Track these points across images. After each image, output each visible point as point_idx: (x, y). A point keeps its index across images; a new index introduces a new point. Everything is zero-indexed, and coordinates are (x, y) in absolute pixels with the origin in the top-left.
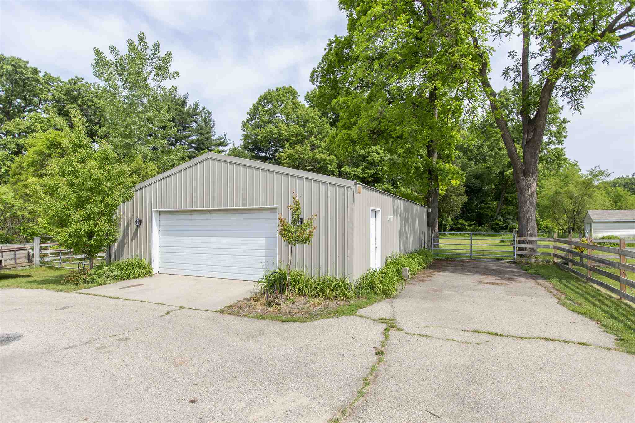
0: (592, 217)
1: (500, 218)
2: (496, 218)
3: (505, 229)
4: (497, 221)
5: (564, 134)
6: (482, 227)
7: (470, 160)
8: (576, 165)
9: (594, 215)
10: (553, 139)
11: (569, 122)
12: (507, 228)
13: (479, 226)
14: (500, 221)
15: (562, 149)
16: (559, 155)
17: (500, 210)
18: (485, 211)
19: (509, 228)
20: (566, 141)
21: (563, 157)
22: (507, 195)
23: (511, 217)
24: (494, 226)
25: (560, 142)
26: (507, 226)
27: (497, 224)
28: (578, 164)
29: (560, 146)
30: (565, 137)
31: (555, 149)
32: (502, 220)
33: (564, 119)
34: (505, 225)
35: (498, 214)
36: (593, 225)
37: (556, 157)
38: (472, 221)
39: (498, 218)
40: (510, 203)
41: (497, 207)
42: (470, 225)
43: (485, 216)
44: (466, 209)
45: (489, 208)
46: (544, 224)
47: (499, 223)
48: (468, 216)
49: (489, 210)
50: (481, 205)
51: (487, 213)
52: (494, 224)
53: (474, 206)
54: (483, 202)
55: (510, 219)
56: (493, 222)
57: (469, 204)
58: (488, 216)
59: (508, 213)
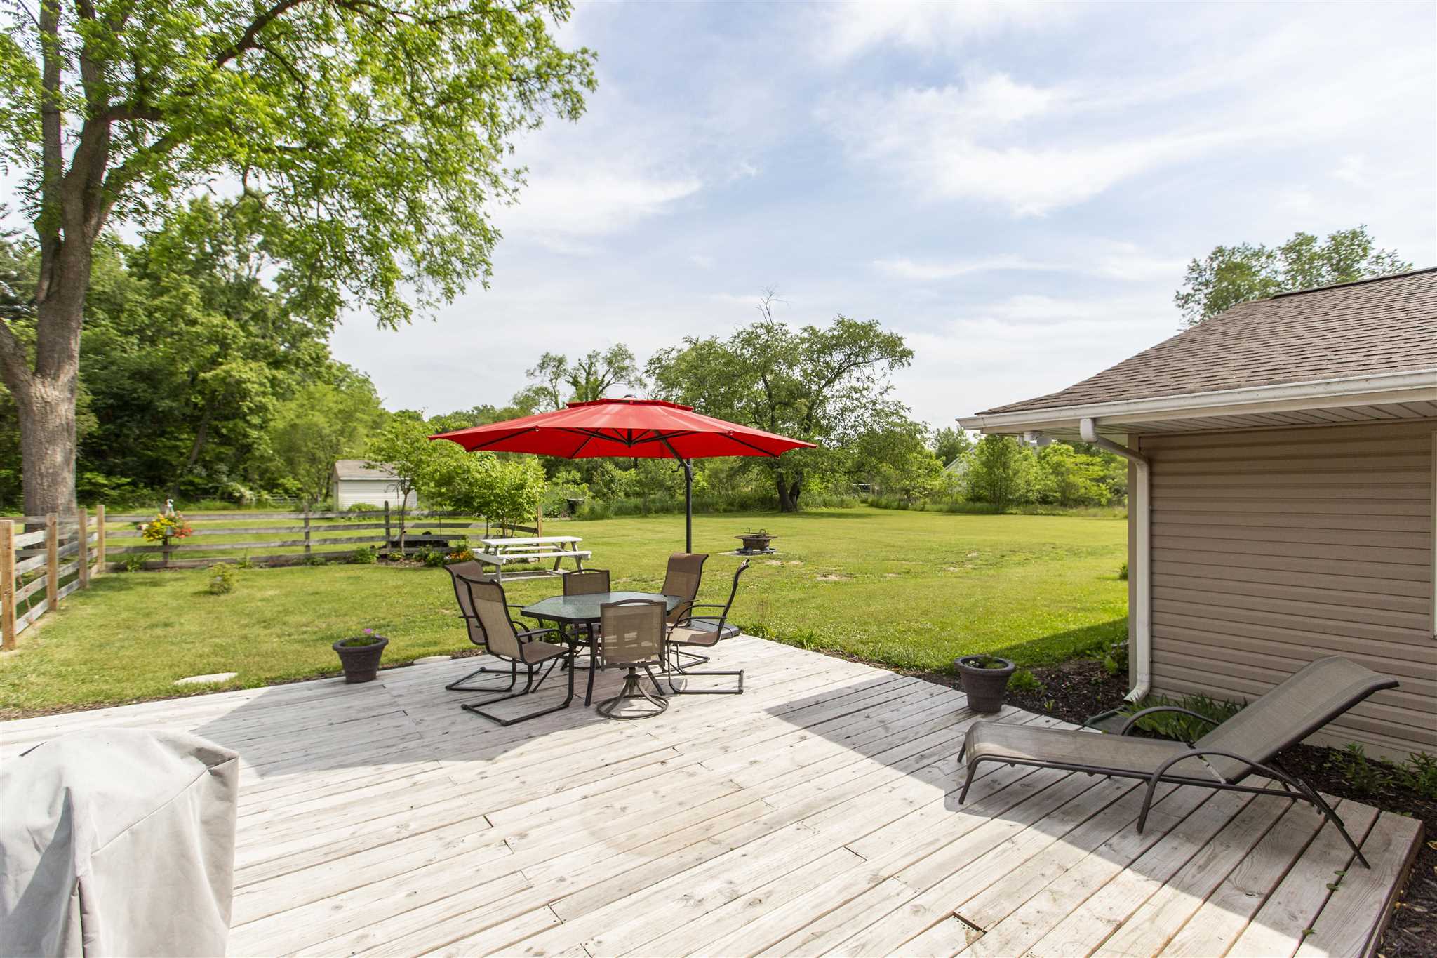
0: (340, 472)
1: (199, 470)
2: (191, 471)
3: (210, 494)
4: (190, 477)
6: (153, 490)
7: (127, 333)
8: (366, 381)
12: (213, 493)
13: (145, 487)
14: (199, 476)
15: (325, 347)
16: (318, 357)
17: (200, 452)
18: (164, 454)
19: (219, 492)
20: (332, 334)
21: (326, 362)
22: (216, 422)
23: (224, 468)
24: (182, 488)
25: (323, 334)
26: (216, 488)
27: (191, 483)
28: (370, 380)
29: (322, 341)
31: (315, 345)
32: (204, 474)
34: (210, 485)
35: (196, 462)
36: (340, 484)
37: (312, 358)
38: (124, 475)
39: (195, 471)
40: (225, 440)
41: (194, 446)
42: (118, 486)
43: (167, 466)
44: (110, 447)
45: (176, 447)
46: (289, 482)
47: (197, 480)
48: (116, 465)
49: (175, 454)
50: (155, 441)
51: (169, 458)
52: (184, 483)
53: (131, 440)
54: (163, 434)
55: (223, 473)
56: (182, 479)
57: (117, 436)
58: (171, 465)
59: (220, 459)
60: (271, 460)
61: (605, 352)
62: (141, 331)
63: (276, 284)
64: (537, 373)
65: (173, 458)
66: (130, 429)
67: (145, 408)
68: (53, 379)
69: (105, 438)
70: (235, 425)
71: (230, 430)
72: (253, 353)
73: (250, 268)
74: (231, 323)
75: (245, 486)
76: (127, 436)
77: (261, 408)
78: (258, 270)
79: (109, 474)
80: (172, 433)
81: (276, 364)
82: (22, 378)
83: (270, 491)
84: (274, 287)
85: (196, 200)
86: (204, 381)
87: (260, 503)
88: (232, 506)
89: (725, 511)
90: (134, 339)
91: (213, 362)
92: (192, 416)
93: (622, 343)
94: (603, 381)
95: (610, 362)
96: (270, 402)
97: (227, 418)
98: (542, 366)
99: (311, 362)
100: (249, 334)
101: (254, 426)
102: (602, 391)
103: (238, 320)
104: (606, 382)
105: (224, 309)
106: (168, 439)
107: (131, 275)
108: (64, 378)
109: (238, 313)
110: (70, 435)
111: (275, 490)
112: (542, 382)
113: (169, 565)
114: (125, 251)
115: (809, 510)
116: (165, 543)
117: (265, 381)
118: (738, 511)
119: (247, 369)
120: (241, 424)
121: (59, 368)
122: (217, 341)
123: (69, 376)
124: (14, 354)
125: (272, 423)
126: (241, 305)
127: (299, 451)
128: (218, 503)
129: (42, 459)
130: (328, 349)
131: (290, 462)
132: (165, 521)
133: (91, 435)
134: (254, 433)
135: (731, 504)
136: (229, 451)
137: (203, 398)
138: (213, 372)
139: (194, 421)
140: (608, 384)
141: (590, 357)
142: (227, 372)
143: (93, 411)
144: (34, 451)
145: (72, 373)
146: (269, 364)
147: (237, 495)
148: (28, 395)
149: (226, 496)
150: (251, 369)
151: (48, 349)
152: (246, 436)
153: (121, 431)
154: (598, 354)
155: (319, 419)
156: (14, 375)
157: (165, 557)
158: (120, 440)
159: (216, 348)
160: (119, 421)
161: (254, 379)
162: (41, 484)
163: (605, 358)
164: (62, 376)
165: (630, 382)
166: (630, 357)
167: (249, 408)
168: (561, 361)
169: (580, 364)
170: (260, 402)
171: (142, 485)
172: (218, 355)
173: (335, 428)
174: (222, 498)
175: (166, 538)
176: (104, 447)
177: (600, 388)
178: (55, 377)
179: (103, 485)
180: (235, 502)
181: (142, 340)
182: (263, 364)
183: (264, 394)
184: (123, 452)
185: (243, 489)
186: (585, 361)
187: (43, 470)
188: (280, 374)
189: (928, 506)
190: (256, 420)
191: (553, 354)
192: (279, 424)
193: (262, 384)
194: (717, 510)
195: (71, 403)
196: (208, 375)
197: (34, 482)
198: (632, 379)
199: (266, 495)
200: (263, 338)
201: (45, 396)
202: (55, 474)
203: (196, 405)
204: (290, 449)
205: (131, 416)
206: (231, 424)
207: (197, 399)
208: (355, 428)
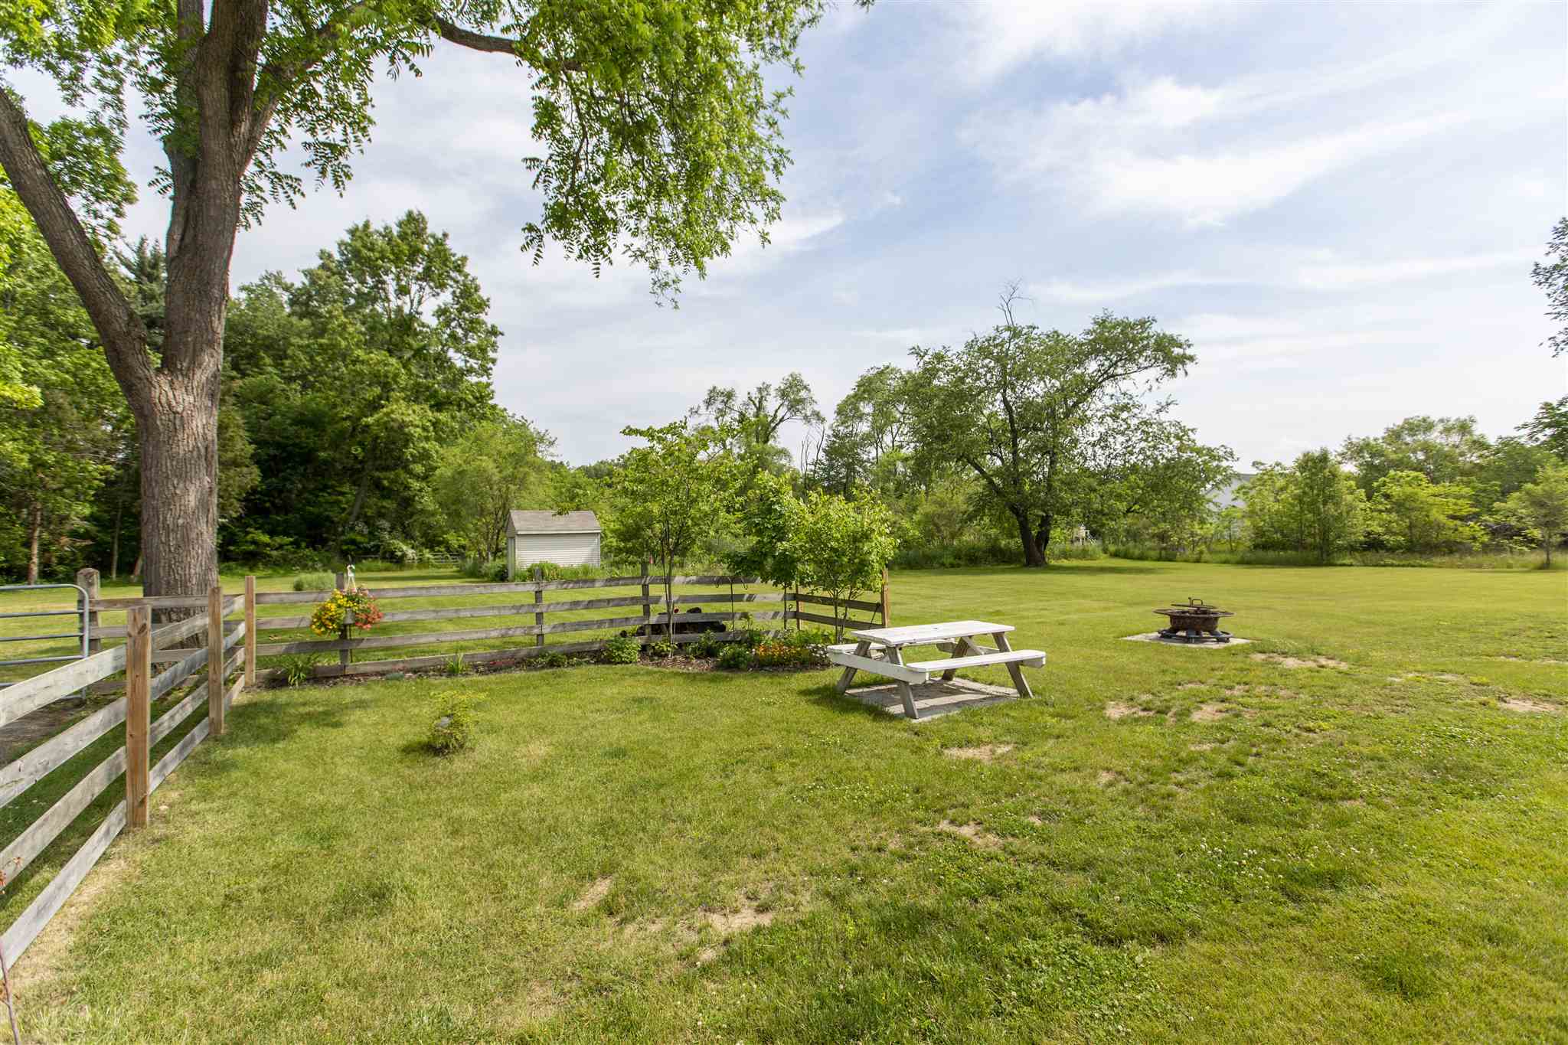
0: (517, 525)
1: (360, 526)
2: (352, 529)
3: (373, 553)
4: (352, 536)
5: (491, 354)
6: (315, 550)
7: (290, 380)
9: (520, 520)
10: (472, 362)
11: (502, 334)
12: (377, 551)
13: (307, 547)
14: (361, 533)
15: (489, 385)
16: (482, 397)
17: (362, 507)
18: (325, 510)
19: (381, 551)
20: (496, 370)
21: (490, 402)
22: (377, 474)
23: (386, 525)
24: (345, 547)
25: (486, 371)
26: (378, 547)
27: (353, 542)
29: (484, 379)
30: (494, 361)
31: (477, 384)
32: (366, 531)
33: (493, 326)
34: (372, 543)
35: (358, 518)
36: (517, 539)
37: (476, 399)
38: (288, 535)
39: (357, 528)
40: (386, 493)
41: (355, 500)
42: (281, 547)
43: (328, 524)
44: (273, 503)
45: (338, 502)
46: (453, 539)
47: (359, 538)
48: (278, 523)
49: (336, 509)
50: (318, 496)
51: (331, 514)
52: (346, 542)
53: (293, 496)
54: (325, 488)
55: (385, 530)
56: (343, 538)
57: (281, 492)
58: (332, 522)
59: (381, 515)
60: (433, 514)
61: (776, 382)
62: (303, 377)
63: (435, 318)
64: (703, 410)
65: (334, 514)
66: (293, 483)
67: (308, 457)
68: (187, 376)
69: (267, 493)
70: (397, 476)
71: (392, 482)
72: (417, 394)
73: (412, 301)
74: (393, 361)
75: (407, 545)
76: (290, 491)
77: (425, 456)
78: (420, 303)
79: (272, 533)
80: (332, 487)
81: (438, 406)
82: (140, 373)
83: (432, 549)
84: (433, 322)
85: (357, 229)
86: (367, 426)
87: (422, 563)
88: (394, 566)
89: (952, 566)
90: (296, 386)
91: (374, 406)
92: (352, 469)
93: (797, 372)
94: (775, 416)
95: (783, 394)
96: (432, 446)
97: (387, 469)
98: (709, 403)
99: (474, 401)
100: (410, 374)
101: (417, 477)
102: (774, 428)
103: (400, 358)
104: (778, 419)
105: (386, 347)
106: (329, 494)
107: (292, 314)
108: (201, 377)
109: (401, 350)
110: (209, 465)
111: (437, 548)
112: (707, 420)
113: (348, 671)
114: (287, 289)
115: (1053, 562)
116: (343, 636)
117: (428, 424)
118: (967, 565)
119: (410, 412)
120: (403, 475)
121: (195, 363)
122: (379, 383)
123: (209, 373)
124: (129, 333)
125: (438, 472)
126: (403, 341)
127: (465, 503)
128: (380, 564)
129: (168, 503)
130: (492, 387)
131: (454, 515)
132: (343, 601)
133: (254, 491)
134: (416, 485)
135: (958, 557)
136: (389, 504)
137: (363, 449)
138: (376, 416)
139: (354, 473)
140: (781, 421)
141: (760, 390)
142: (387, 414)
143: (257, 463)
144: (156, 491)
145: (212, 369)
146: (431, 407)
147: (399, 554)
148: (150, 400)
149: (387, 555)
150: (414, 412)
151: (179, 328)
152: (407, 488)
153: (284, 486)
154: (768, 386)
155: (488, 464)
156: (129, 368)
157: (344, 658)
158: (283, 496)
159: (378, 390)
160: (281, 474)
161: (417, 423)
162: (167, 543)
163: (779, 389)
164: (198, 373)
165: (806, 417)
166: (805, 387)
167: (412, 455)
168: (729, 395)
169: (750, 398)
170: (424, 448)
171: (303, 545)
172: (380, 398)
173: (505, 473)
174: (384, 558)
175: (343, 629)
176: (268, 505)
177: (773, 425)
178: (188, 373)
179: (268, 545)
180: (397, 562)
181: (304, 387)
182: (426, 407)
183: (427, 439)
184: (285, 509)
185: (405, 548)
186: (755, 395)
187: (170, 521)
188: (443, 416)
189: (1206, 556)
190: (419, 469)
191: (720, 388)
192: (444, 471)
193: (425, 429)
194: (943, 565)
195: (211, 415)
196: (370, 420)
197: (156, 540)
198: (809, 413)
199: (428, 554)
200: (425, 378)
201: (174, 403)
202: (187, 527)
203: (356, 457)
204: (457, 501)
205: (293, 468)
206: (392, 475)
207: (356, 450)
208: (526, 474)
